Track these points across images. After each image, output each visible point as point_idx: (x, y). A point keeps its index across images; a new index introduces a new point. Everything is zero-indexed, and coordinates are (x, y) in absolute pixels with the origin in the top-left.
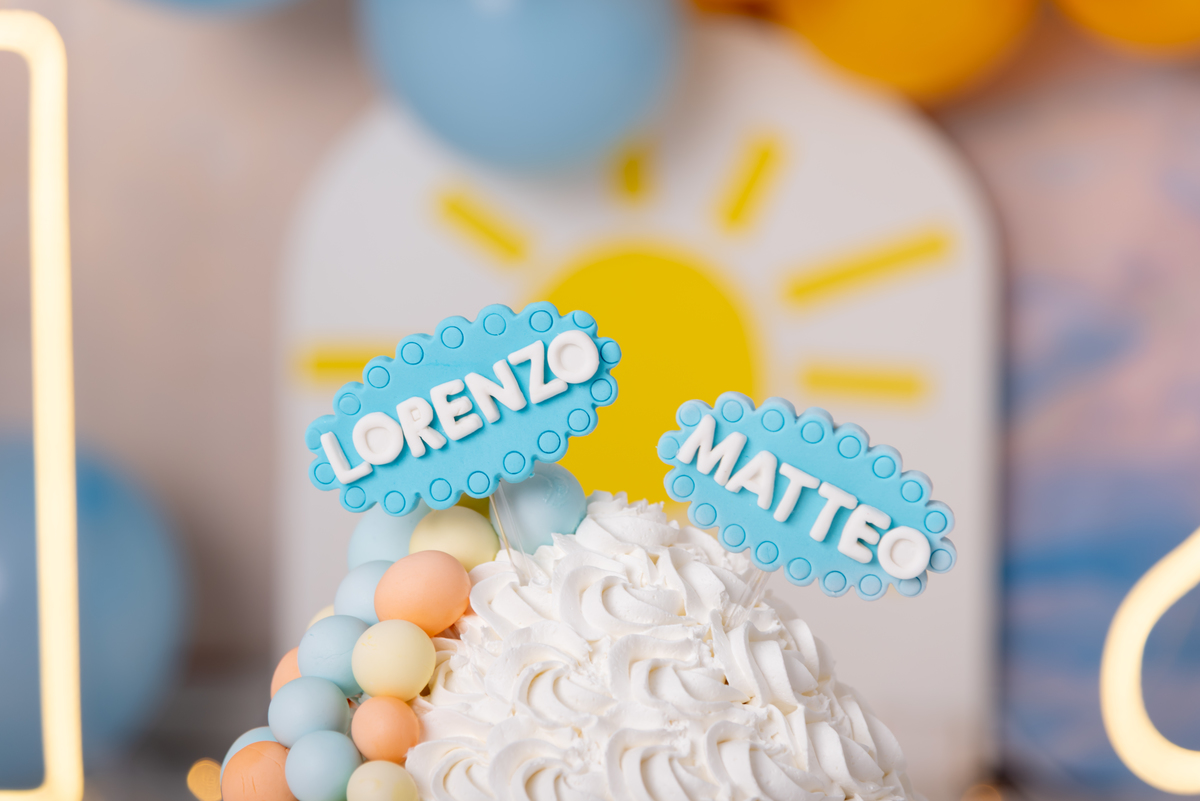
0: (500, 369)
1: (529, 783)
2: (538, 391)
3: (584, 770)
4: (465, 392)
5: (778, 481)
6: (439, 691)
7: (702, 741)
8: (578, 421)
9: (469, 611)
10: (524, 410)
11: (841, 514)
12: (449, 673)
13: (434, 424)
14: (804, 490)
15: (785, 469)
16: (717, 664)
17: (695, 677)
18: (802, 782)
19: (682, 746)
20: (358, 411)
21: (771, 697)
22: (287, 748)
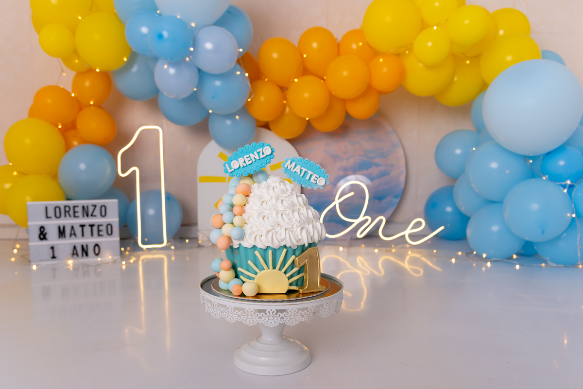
0: (255, 153)
1: (263, 218)
2: (262, 156)
3: (272, 216)
4: (250, 157)
5: (301, 170)
6: (247, 205)
7: (290, 212)
8: (268, 161)
9: (251, 193)
10: (259, 160)
11: (311, 175)
12: (248, 202)
13: (245, 162)
14: (305, 171)
15: (302, 168)
16: (292, 200)
17: (288, 202)
18: (306, 218)
19: (287, 212)
20: (232, 160)
21: (300, 205)
22: (222, 215)
